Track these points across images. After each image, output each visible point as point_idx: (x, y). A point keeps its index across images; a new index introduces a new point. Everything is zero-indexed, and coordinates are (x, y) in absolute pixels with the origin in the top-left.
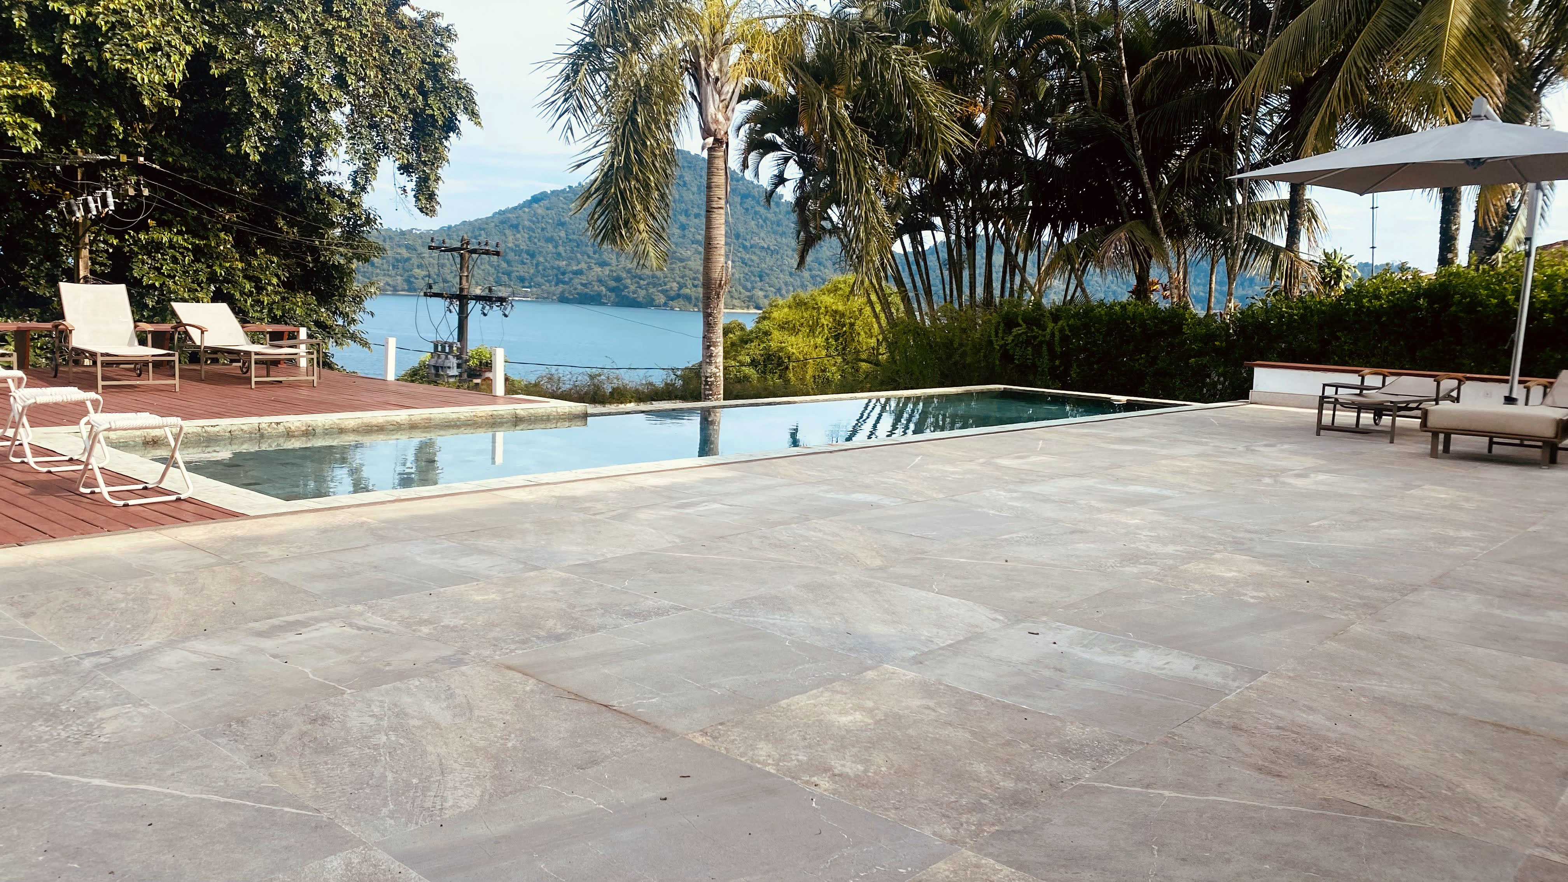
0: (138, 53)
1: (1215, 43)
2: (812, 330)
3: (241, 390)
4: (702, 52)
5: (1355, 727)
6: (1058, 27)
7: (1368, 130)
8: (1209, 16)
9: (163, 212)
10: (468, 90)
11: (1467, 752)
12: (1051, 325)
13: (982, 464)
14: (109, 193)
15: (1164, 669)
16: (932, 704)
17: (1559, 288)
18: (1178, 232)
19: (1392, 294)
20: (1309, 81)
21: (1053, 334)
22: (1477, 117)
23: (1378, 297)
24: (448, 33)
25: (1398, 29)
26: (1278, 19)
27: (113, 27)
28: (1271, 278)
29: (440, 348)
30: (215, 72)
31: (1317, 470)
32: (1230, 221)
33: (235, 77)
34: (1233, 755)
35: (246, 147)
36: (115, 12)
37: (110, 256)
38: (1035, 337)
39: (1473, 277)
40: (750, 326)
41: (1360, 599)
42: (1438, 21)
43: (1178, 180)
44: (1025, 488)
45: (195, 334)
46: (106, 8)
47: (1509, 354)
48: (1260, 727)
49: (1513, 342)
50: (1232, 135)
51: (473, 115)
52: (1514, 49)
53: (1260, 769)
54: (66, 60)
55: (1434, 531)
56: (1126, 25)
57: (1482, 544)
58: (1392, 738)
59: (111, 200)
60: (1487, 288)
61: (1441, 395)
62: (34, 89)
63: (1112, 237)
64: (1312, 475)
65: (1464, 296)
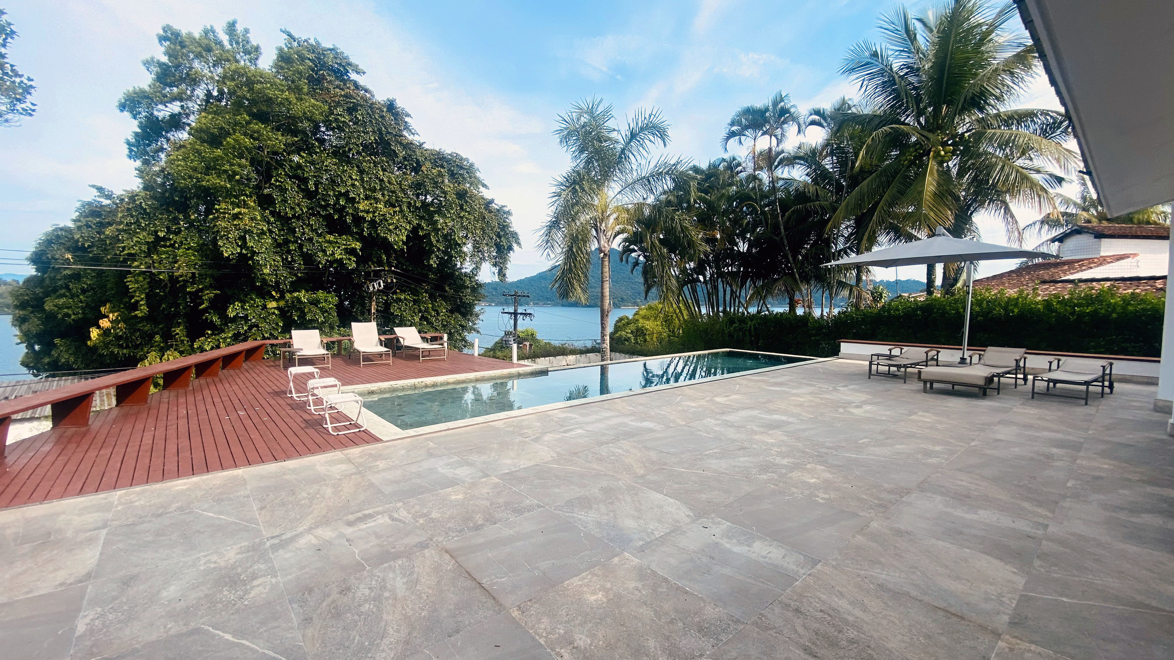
0: (390, 230)
1: (820, 201)
2: (656, 319)
3: (416, 363)
4: (598, 220)
5: (865, 611)
6: (750, 198)
7: (892, 234)
8: (816, 189)
9: (402, 287)
10: (516, 234)
11: (928, 637)
12: (750, 323)
13: (707, 401)
14: (381, 281)
15: (766, 557)
16: (640, 586)
17: (984, 304)
18: (806, 279)
19: (905, 308)
20: (863, 214)
21: (750, 327)
22: (939, 235)
23: (898, 310)
24: (509, 213)
25: (902, 193)
26: (847, 189)
27: (381, 221)
28: (849, 299)
29: (507, 334)
30: (421, 233)
31: (865, 402)
32: (830, 274)
33: (427, 236)
34: (793, 636)
35: (431, 262)
36: (382, 215)
37: (384, 304)
38: (743, 328)
39: (942, 301)
40: (631, 317)
41: (879, 500)
42: (920, 189)
43: (805, 257)
44: (724, 417)
45: (401, 340)
46: (379, 214)
47: (962, 337)
48: (811, 610)
49: (963, 333)
50: (829, 238)
51: (519, 244)
52: (957, 198)
53: (806, 650)
54: (365, 234)
55: (922, 446)
56: (780, 195)
57: (946, 456)
58: (885, 622)
59: (382, 284)
60: (950, 306)
61: (929, 358)
62: (353, 246)
63: (777, 284)
64: (864, 406)
65: (939, 309)
